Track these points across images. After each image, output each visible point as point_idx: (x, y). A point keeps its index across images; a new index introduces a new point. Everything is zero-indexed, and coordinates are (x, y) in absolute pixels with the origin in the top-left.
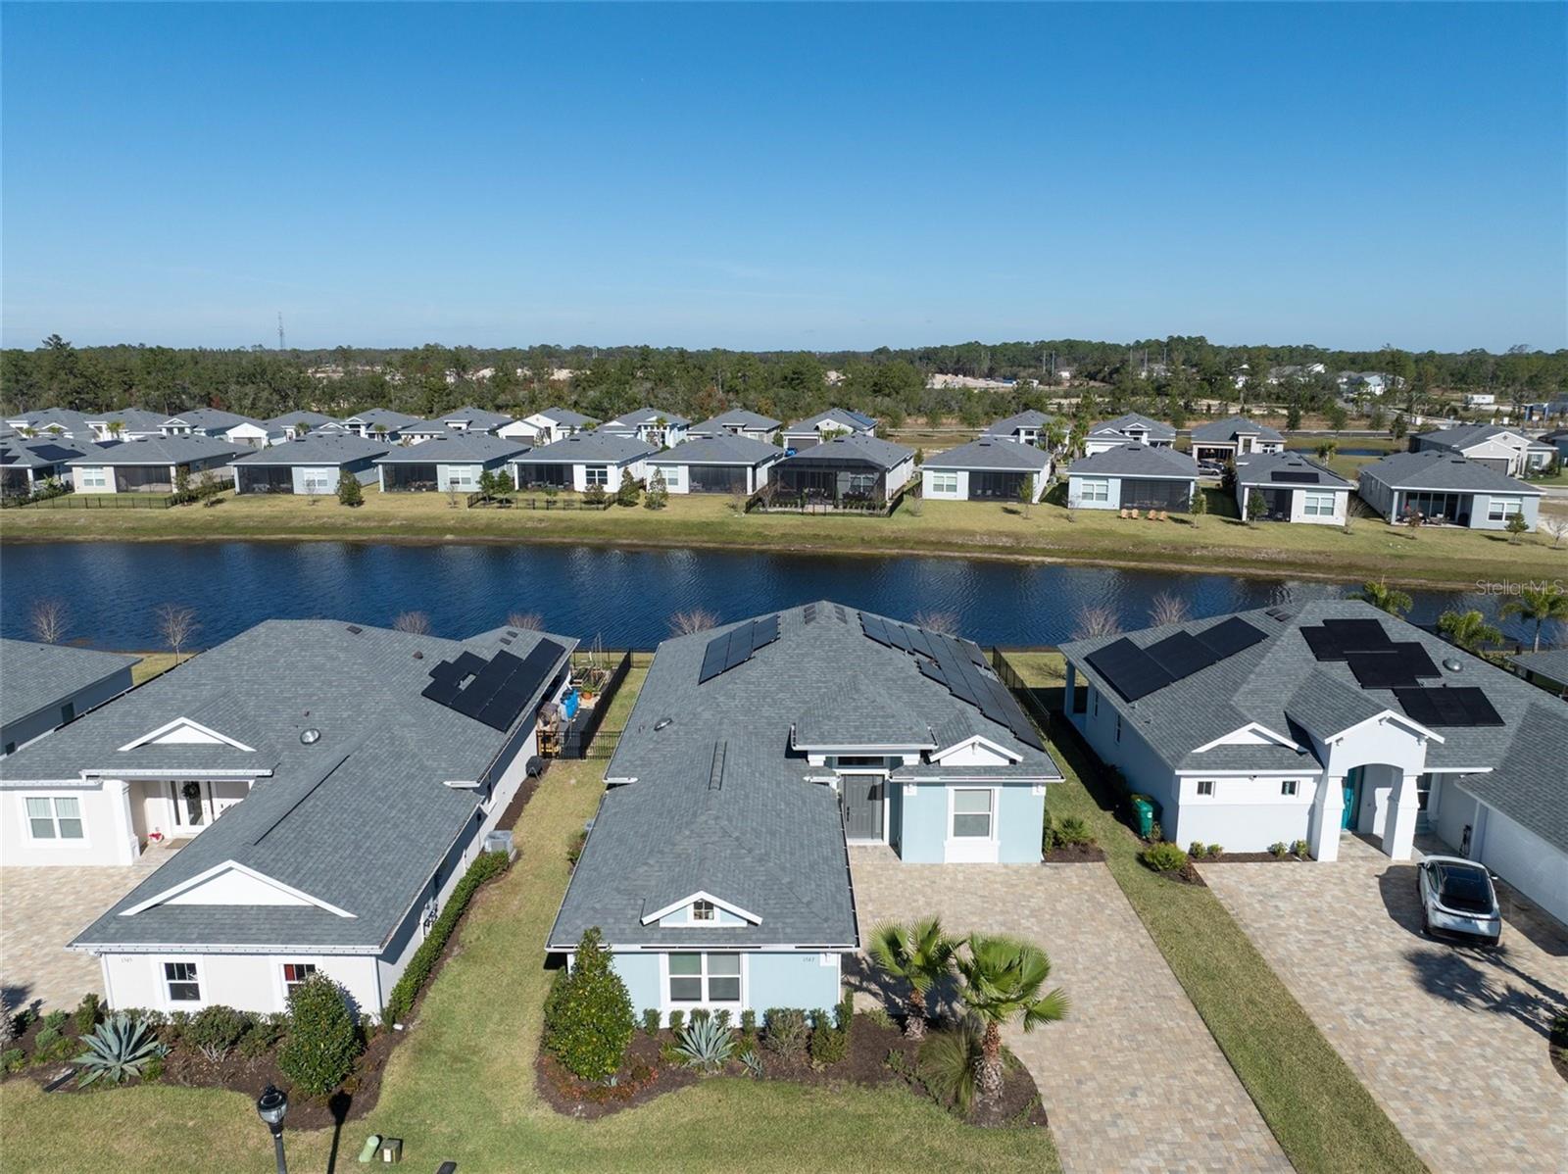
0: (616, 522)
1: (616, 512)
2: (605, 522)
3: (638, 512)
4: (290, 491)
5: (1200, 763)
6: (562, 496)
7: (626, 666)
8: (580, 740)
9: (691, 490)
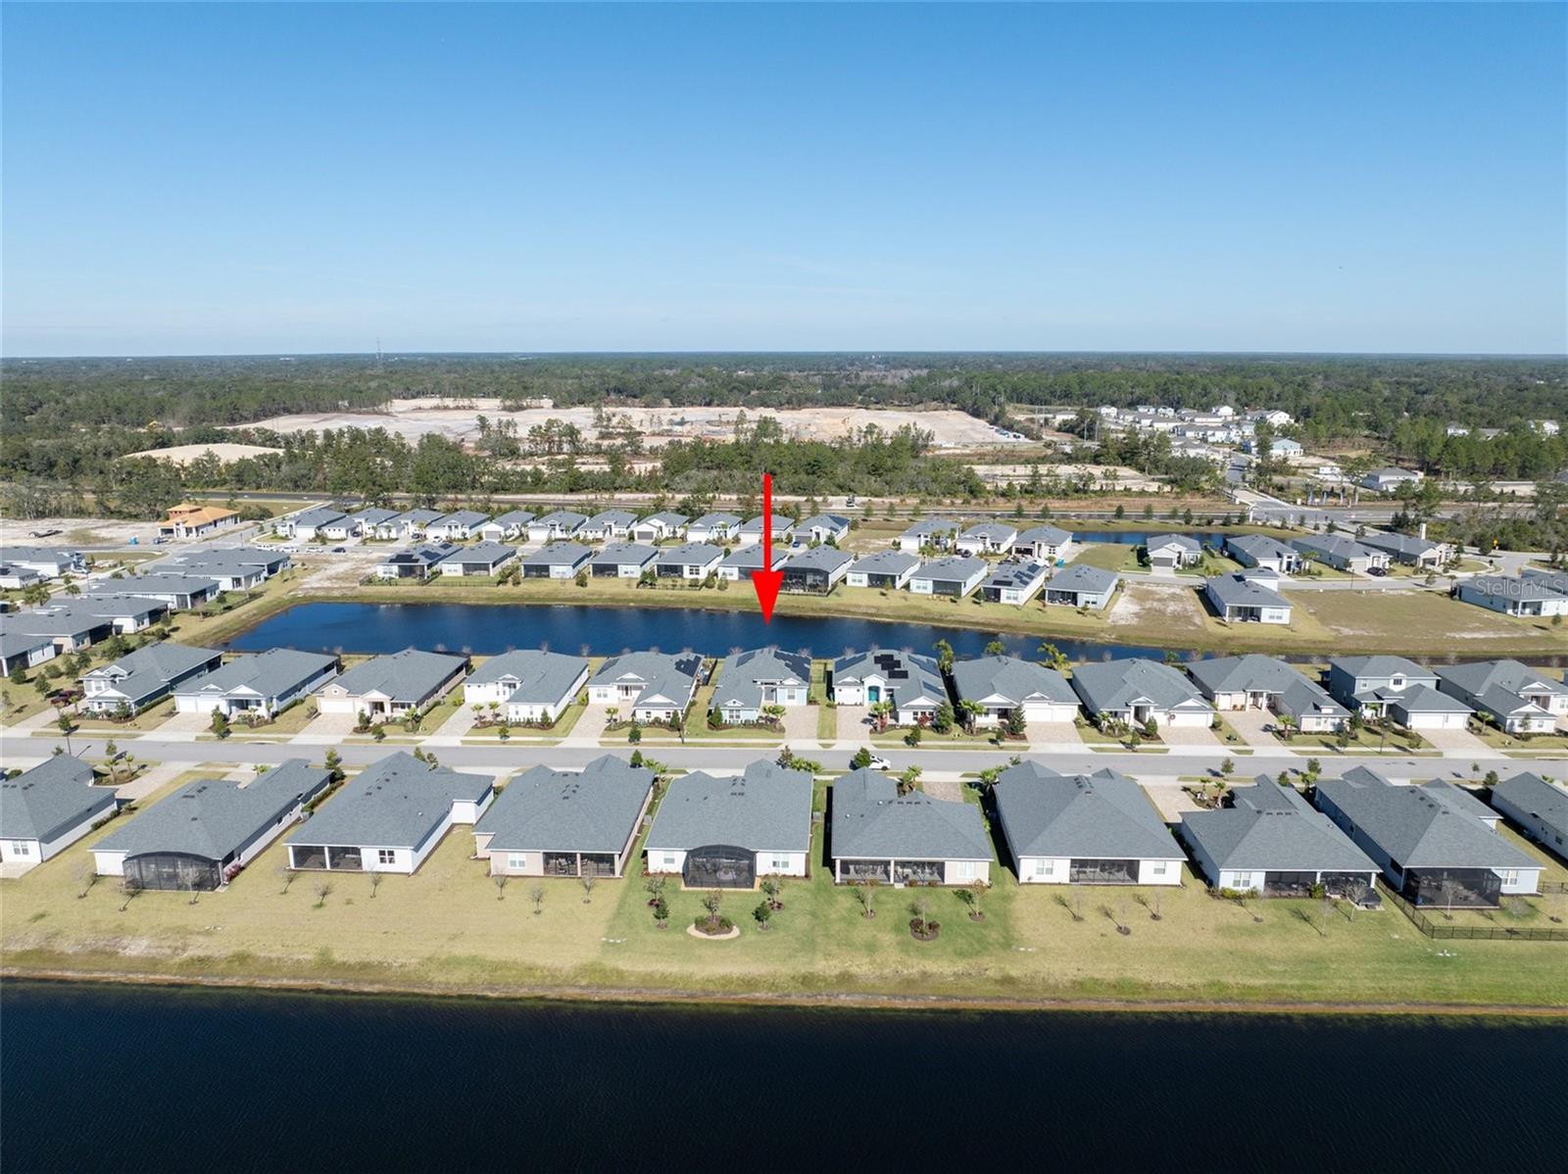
0: (705, 598)
1: (705, 592)
2: (699, 597)
3: (714, 592)
4: (548, 576)
5: (841, 684)
6: (679, 581)
7: (716, 662)
8: (706, 681)
9: (740, 578)
